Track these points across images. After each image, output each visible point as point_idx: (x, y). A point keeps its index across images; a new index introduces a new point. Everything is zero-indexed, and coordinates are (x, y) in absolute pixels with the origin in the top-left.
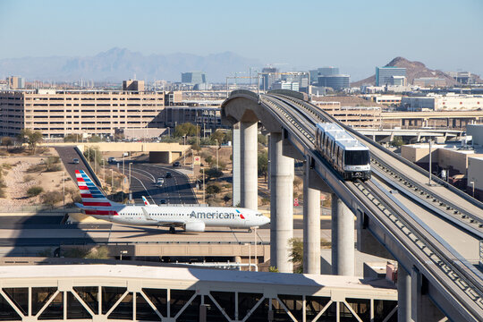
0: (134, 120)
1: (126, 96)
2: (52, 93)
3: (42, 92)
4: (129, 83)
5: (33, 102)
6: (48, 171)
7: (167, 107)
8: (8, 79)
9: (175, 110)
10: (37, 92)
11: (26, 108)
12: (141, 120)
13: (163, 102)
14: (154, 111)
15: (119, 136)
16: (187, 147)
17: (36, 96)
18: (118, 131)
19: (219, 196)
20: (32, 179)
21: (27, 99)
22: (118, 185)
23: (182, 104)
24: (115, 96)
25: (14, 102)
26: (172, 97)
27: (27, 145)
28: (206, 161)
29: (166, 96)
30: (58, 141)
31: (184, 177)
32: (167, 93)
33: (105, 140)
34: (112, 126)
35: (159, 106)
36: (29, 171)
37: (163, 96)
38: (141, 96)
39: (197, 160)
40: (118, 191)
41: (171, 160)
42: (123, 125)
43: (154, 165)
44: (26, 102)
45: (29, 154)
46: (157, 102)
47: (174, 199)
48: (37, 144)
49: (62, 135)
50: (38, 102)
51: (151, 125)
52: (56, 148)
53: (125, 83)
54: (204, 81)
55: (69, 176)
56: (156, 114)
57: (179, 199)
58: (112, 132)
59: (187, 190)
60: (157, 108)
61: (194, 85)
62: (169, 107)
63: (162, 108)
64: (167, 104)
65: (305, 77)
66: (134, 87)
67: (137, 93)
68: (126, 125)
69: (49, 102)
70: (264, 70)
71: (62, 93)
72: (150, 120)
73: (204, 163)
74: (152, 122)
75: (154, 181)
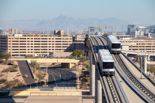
0: (58, 48)
1: (55, 38)
2: (21, 36)
3: (16, 36)
4: (57, 32)
5: (12, 40)
6: (11, 71)
7: (74, 43)
8: (10, 29)
9: (77, 44)
10: (14, 35)
11: (9, 43)
12: (62, 48)
13: (72, 40)
14: (68, 44)
15: (51, 56)
16: (78, 61)
17: (13, 37)
18: (51, 54)
19: (87, 83)
20: (3, 75)
21: (9, 38)
22: (42, 78)
23: (81, 41)
24: (50, 37)
25: (4, 40)
26: (76, 38)
27: (4, 59)
28: (86, 67)
29: (74, 38)
30: (23, 58)
31: (75, 75)
32: (74, 36)
33: (44, 57)
34: (48, 51)
35: (70, 42)
36: (3, 72)
37: (72, 38)
38: (62, 37)
39: (80, 67)
40: (42, 81)
41: (70, 67)
42: (53, 51)
43: (63, 69)
44: (9, 40)
45: (5, 64)
46: (69, 40)
47: (67, 85)
48: (9, 59)
49: (25, 55)
50: (14, 40)
51: (66, 51)
52: (18, 61)
53: (55, 31)
54: (100, 31)
55: (20, 74)
56: (69, 46)
57: (69, 85)
58: (48, 54)
59: (74, 81)
60: (69, 43)
61: (95, 32)
62: (75, 42)
63: (71, 43)
64: (74, 41)
65: (147, 29)
66: (59, 33)
67: (60, 36)
68: (55, 51)
69: (19, 40)
70: (129, 25)
71: (25, 36)
72: (66, 48)
73: (85, 68)
74: (67, 49)
75: (60, 77)
